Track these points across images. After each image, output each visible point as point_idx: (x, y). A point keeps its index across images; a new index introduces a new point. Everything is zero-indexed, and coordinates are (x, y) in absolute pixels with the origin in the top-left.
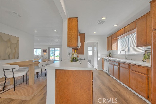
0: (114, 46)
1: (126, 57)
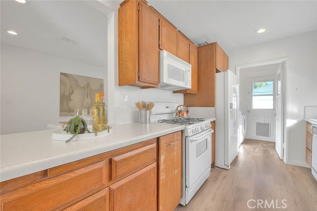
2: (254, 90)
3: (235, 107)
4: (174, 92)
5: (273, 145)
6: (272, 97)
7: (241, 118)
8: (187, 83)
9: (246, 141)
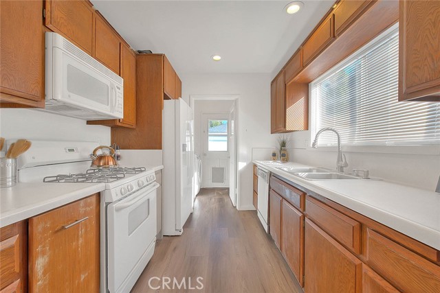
0: (294, 112)
1: (340, 159)
2: (210, 129)
3: (188, 149)
4: (89, 122)
5: (226, 191)
7: (196, 163)
8: (116, 109)
9: (203, 191)
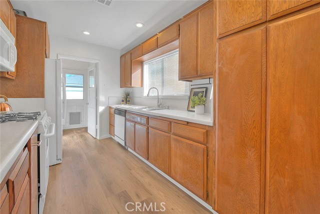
6: (82, 89)
